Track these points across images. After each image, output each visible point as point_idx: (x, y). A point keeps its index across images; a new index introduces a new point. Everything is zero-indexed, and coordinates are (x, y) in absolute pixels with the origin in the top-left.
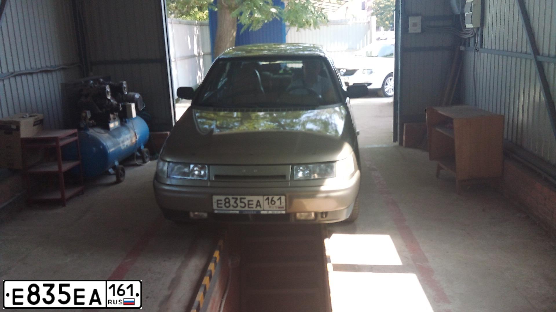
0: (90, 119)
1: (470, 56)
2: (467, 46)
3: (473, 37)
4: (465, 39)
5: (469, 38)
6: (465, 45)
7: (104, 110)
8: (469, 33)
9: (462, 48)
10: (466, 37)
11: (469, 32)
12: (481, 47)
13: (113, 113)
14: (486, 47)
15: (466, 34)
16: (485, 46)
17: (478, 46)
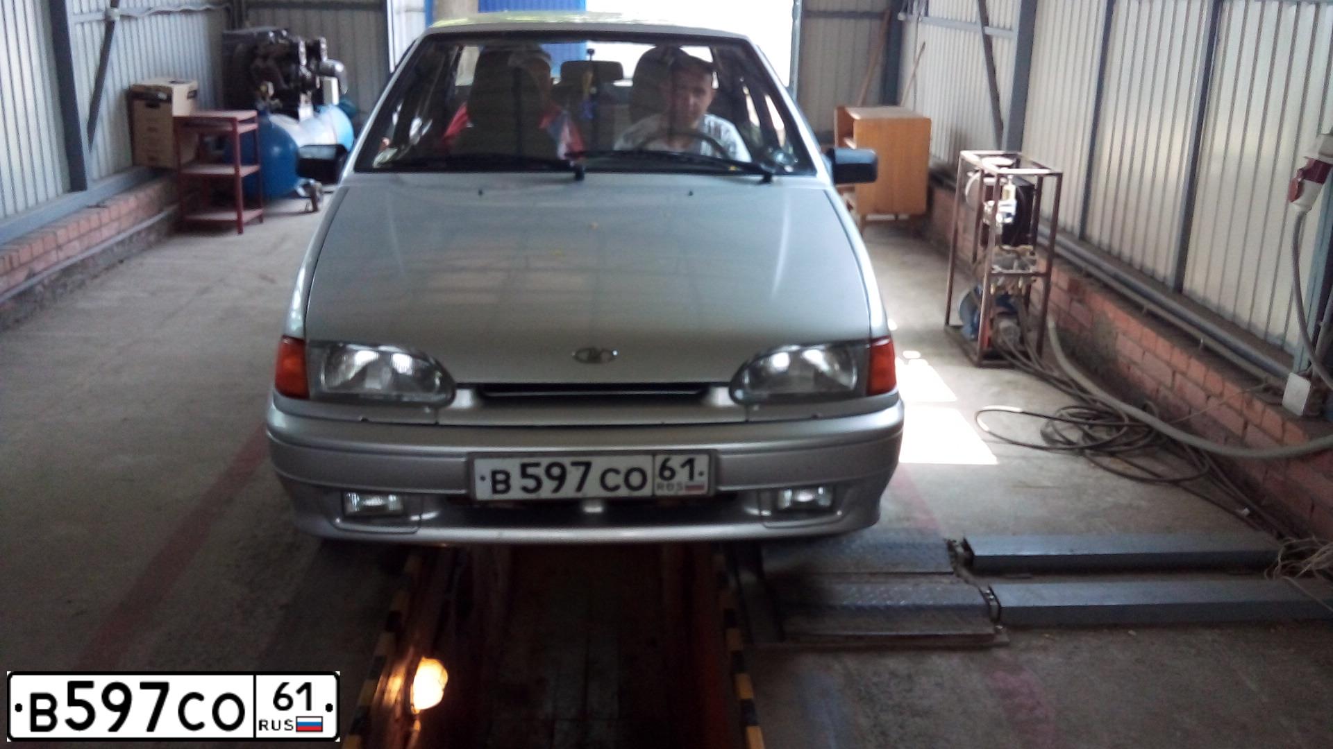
0: (273, 98)
1: (912, 33)
2: (908, 13)
6: (906, 11)
7: (292, 85)
9: (902, 17)
12: (927, 13)
13: (305, 93)
16: (932, 13)
17: (923, 11)
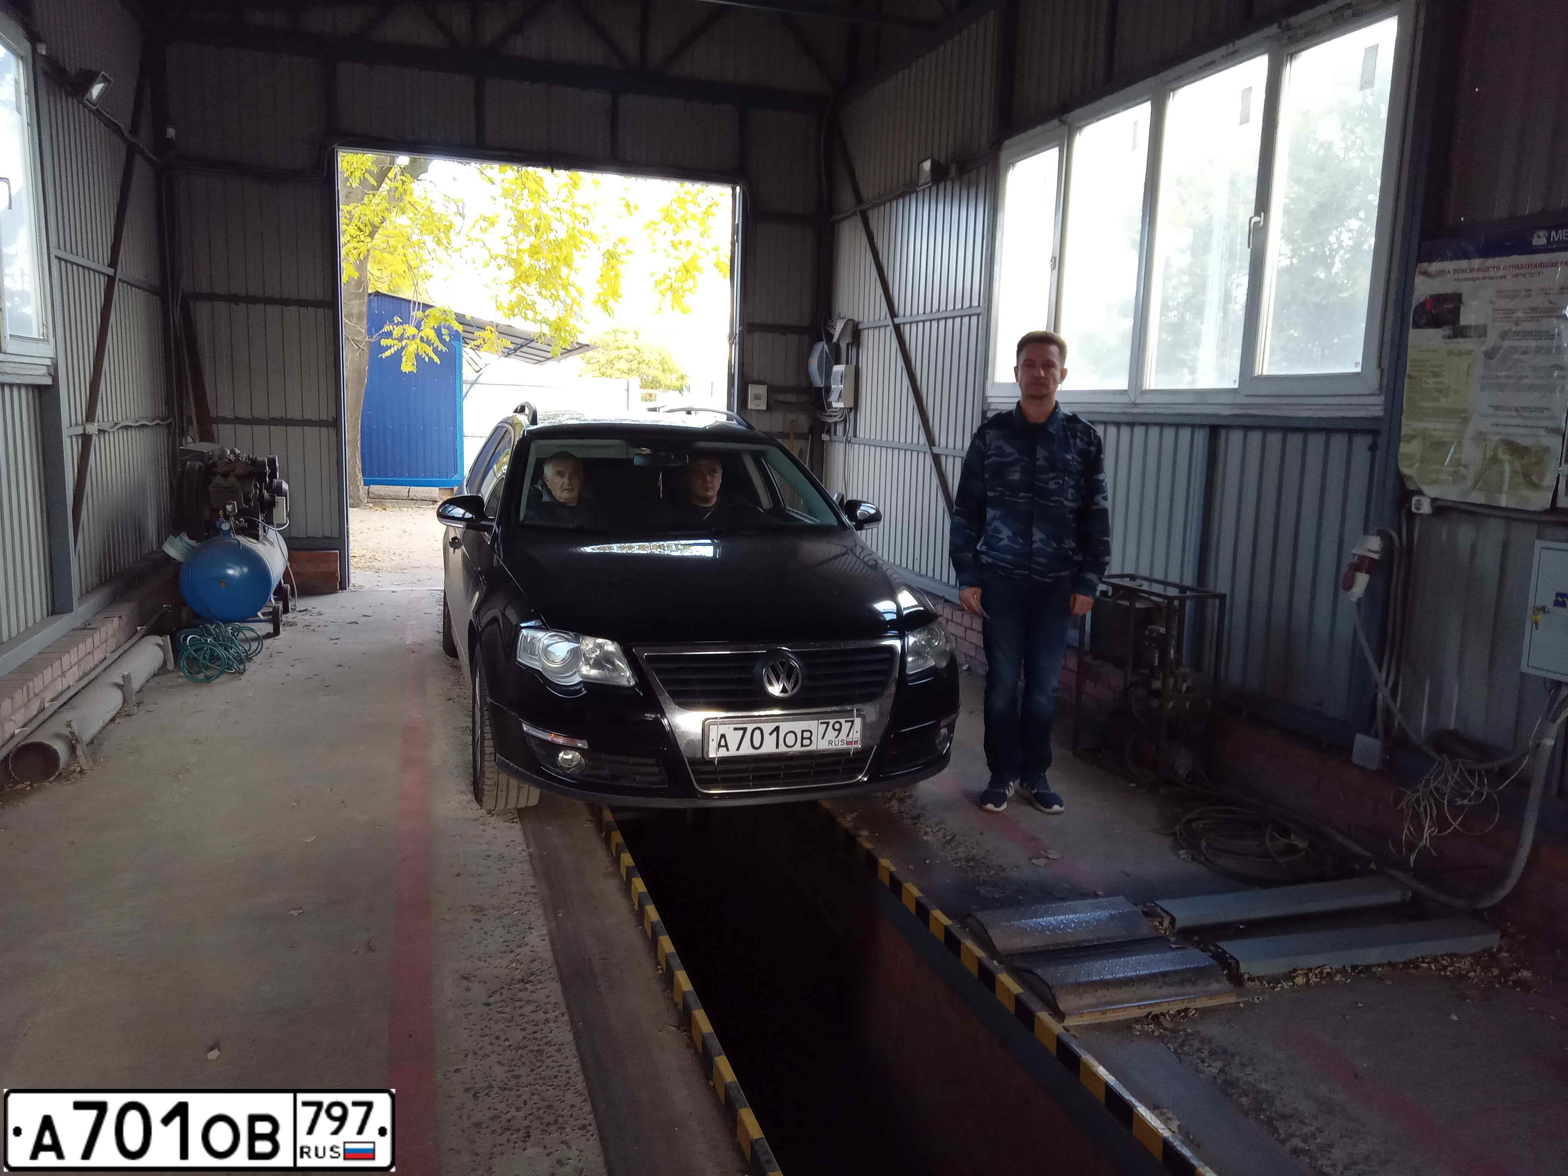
0: (237, 517)
1: (838, 452)
2: (832, 434)
3: (842, 421)
4: (830, 424)
5: (836, 423)
6: (829, 432)
8: (835, 416)
9: (825, 437)
10: (829, 421)
11: (835, 414)
12: (855, 436)
14: (862, 436)
15: (831, 416)
16: (861, 434)
17: (851, 434)
